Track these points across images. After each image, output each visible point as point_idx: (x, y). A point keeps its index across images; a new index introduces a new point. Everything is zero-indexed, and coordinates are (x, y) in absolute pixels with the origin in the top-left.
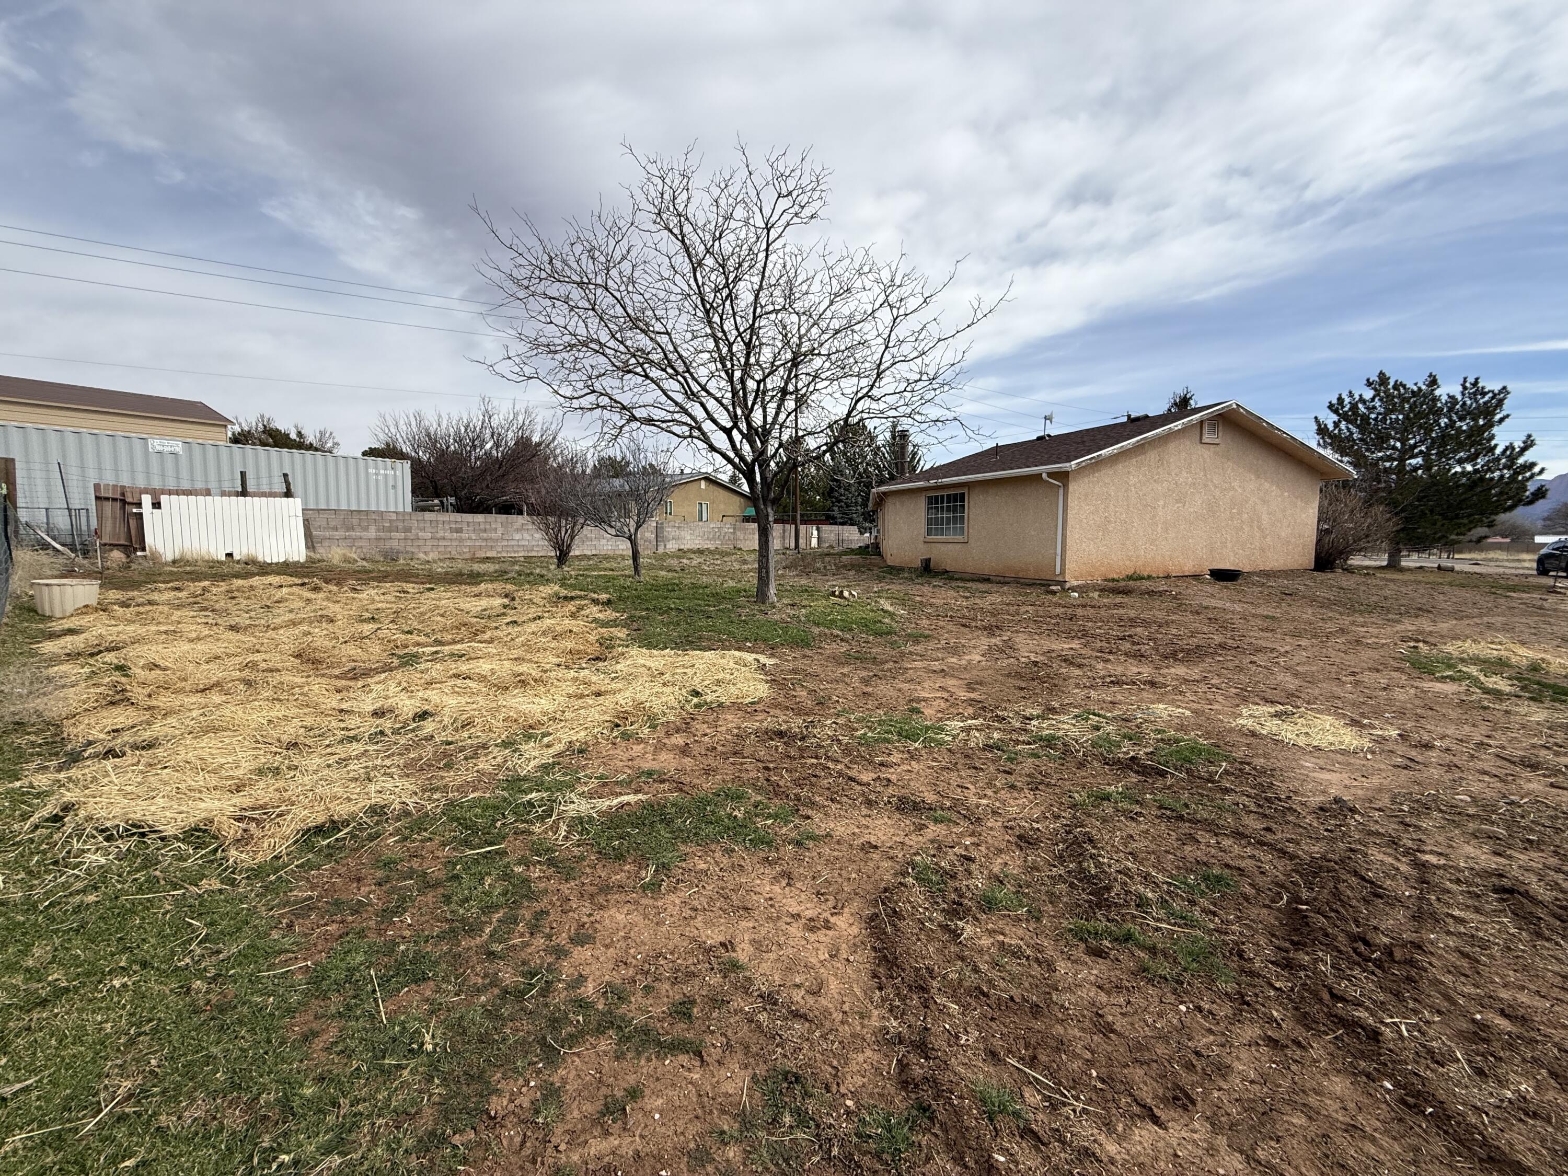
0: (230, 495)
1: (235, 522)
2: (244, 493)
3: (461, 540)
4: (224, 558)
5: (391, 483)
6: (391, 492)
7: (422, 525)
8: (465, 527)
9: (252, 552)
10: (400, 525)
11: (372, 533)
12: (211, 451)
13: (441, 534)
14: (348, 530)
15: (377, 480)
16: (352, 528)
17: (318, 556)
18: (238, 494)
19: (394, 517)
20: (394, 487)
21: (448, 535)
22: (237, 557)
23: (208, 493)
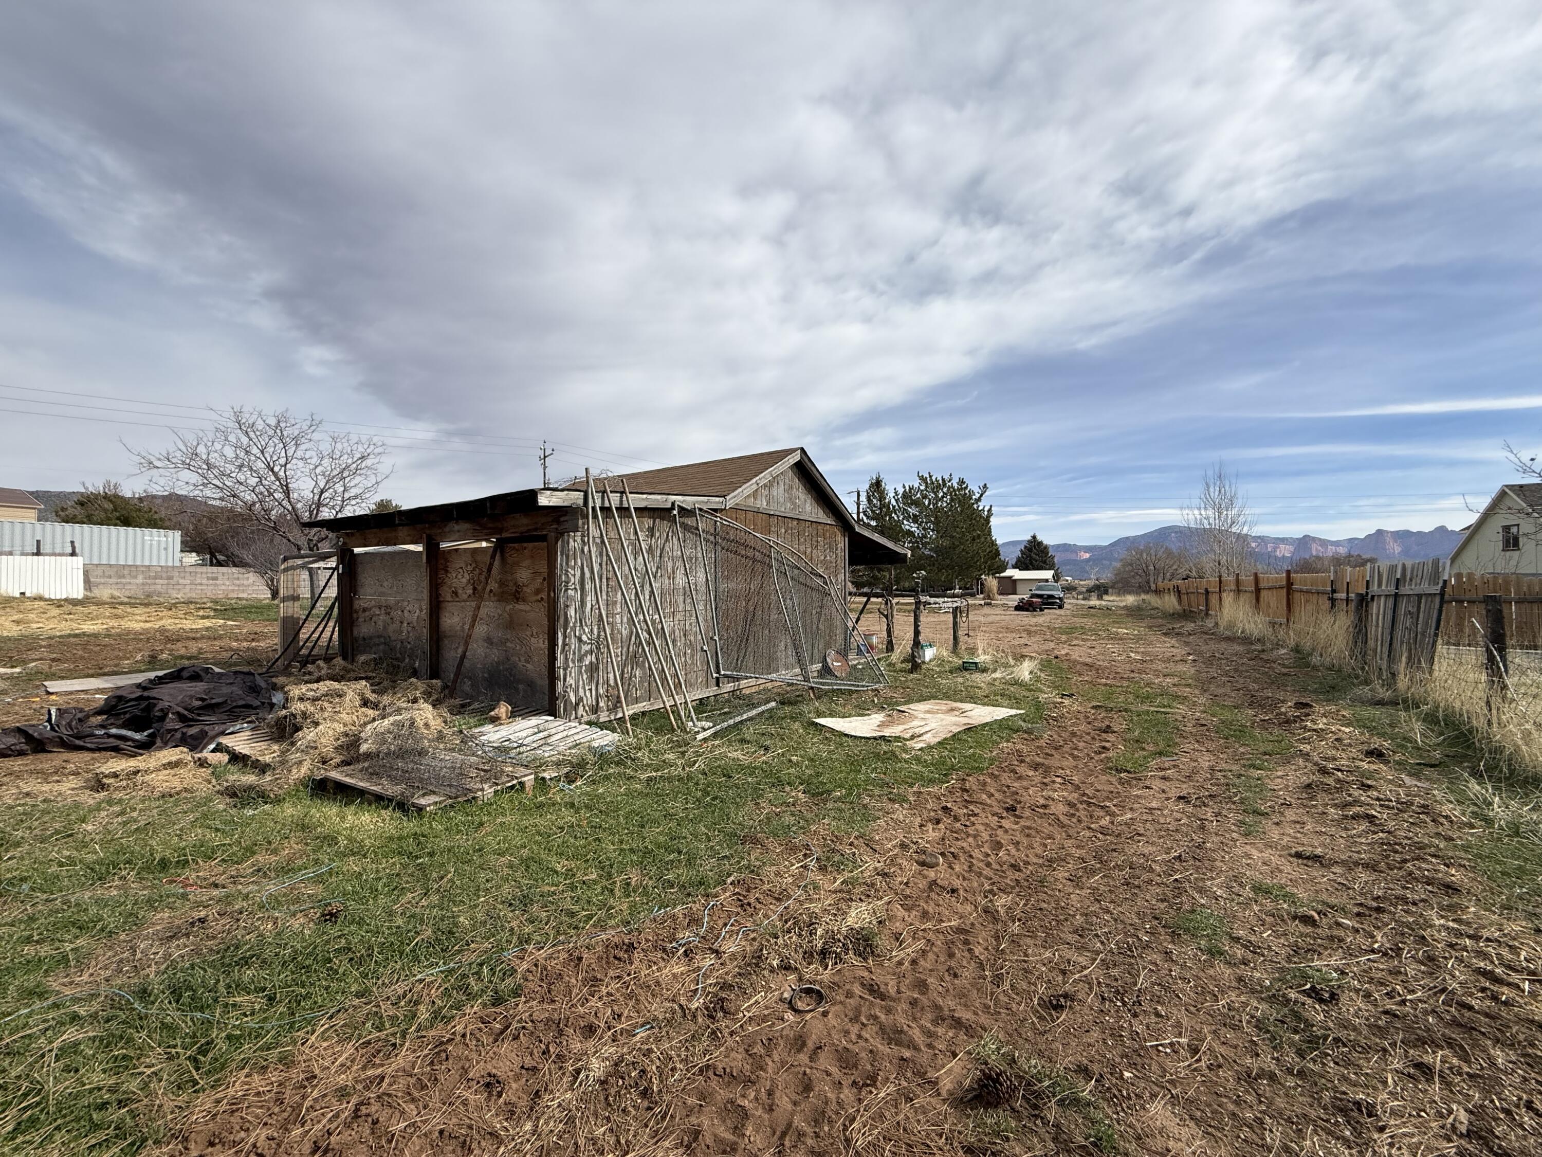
0: (27, 554)
1: (29, 573)
2: (38, 553)
3: (216, 585)
4: (18, 595)
5: (163, 545)
6: (163, 552)
7: (182, 575)
8: (220, 577)
9: (41, 592)
10: (164, 575)
11: (140, 580)
12: (18, 527)
13: (199, 581)
14: (120, 577)
15: (151, 545)
16: (124, 577)
17: (93, 595)
18: (33, 554)
19: (159, 569)
20: (166, 549)
21: (205, 581)
22: (28, 595)
23: (11, 553)
